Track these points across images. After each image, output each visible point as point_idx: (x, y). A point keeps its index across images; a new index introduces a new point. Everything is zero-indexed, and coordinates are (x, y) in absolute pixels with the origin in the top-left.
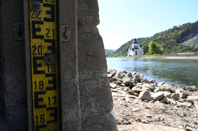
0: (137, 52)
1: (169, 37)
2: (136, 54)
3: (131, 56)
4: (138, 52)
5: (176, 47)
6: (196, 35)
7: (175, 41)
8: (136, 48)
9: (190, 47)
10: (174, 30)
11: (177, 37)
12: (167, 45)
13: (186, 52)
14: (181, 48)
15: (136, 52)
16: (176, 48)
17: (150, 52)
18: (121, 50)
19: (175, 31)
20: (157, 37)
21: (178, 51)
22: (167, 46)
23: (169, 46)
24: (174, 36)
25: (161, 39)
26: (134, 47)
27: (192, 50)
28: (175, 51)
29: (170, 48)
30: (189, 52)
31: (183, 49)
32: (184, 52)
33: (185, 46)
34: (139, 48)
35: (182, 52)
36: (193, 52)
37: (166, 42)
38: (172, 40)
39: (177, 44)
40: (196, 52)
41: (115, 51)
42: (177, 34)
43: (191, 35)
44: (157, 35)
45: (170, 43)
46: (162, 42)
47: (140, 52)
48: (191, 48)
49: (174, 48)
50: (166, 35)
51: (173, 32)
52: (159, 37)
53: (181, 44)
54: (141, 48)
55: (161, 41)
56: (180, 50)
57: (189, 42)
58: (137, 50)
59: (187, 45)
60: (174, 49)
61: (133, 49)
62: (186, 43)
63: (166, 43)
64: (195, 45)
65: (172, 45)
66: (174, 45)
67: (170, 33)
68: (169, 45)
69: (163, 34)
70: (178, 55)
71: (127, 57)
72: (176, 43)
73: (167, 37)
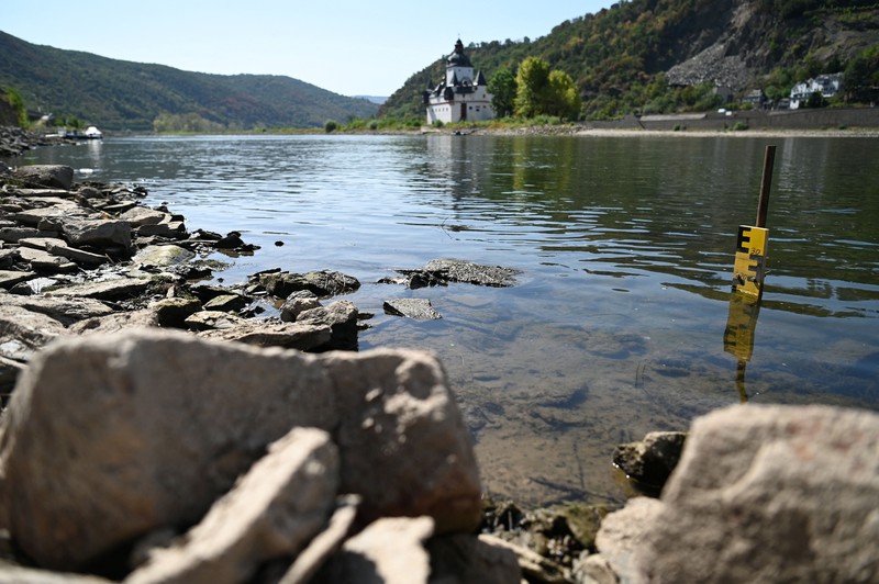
0: (468, 105)
1: (613, 41)
2: (464, 116)
3: (440, 125)
4: (471, 108)
5: (639, 87)
6: (721, 39)
7: (638, 60)
8: (464, 88)
9: (691, 89)
10: (637, 9)
11: (647, 42)
12: (604, 80)
13: (674, 111)
14: (656, 94)
15: (464, 106)
16: (638, 93)
17: (522, 105)
18: (409, 100)
19: (641, 17)
20: (567, 38)
21: (646, 107)
22: (604, 86)
23: (613, 82)
24: (634, 39)
25: (583, 52)
26: (455, 81)
27: (697, 104)
28: (633, 105)
29: (614, 93)
30: (686, 111)
31: (665, 99)
32: (668, 114)
33: (675, 86)
34: (476, 88)
35: (661, 113)
36: (699, 110)
37: (603, 62)
38: (625, 57)
39: (646, 76)
40: (710, 112)
41: (382, 102)
42: (649, 31)
43: (703, 34)
44: (564, 30)
45: (615, 71)
46: (584, 63)
47: (481, 105)
48: (694, 94)
49: (630, 94)
50: (603, 30)
51: (634, 18)
52: (574, 40)
53: (659, 76)
54: (483, 89)
55: (582, 61)
56: (653, 105)
57: (690, 67)
58: (468, 97)
59: (681, 80)
60: (629, 99)
61: (449, 96)
62: (679, 72)
63: (599, 71)
64: (712, 81)
65: (624, 80)
66: (633, 77)
67: (620, 25)
68: (612, 77)
69: (590, 29)
70: (643, 126)
71: (423, 130)
72: (641, 69)
73: (604, 40)
